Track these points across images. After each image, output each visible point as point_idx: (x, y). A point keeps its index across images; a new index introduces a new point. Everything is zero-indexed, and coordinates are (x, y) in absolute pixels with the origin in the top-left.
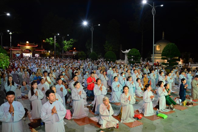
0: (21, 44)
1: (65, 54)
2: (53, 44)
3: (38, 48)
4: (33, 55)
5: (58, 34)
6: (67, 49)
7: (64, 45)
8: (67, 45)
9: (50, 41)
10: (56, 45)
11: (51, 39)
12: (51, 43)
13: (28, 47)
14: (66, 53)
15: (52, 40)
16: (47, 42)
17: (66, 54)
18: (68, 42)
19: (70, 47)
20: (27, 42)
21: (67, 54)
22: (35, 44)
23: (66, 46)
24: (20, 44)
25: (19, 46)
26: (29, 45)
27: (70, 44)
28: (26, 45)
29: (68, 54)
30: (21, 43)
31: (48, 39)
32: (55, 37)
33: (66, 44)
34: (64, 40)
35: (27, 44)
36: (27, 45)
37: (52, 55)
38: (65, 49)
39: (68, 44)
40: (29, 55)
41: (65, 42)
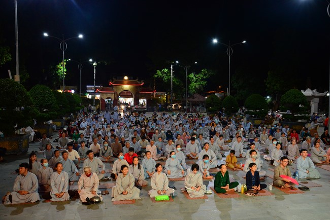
0: (114, 82)
1: (191, 99)
2: (169, 80)
3: (144, 88)
4: (136, 102)
5: (177, 62)
6: (196, 89)
7: (189, 82)
9: (164, 75)
10: (173, 82)
11: (166, 70)
12: (166, 78)
13: (126, 87)
14: (193, 98)
15: (167, 73)
16: (158, 77)
17: (193, 100)
18: (197, 76)
19: (203, 85)
20: (126, 78)
21: (196, 100)
22: (139, 80)
23: (193, 84)
24: (113, 80)
25: (111, 86)
26: (128, 84)
27: (203, 79)
28: (123, 84)
29: (198, 98)
30: (115, 79)
31: (161, 70)
32: (172, 68)
33: (195, 80)
34: (189, 73)
35: (126, 80)
36: (125, 82)
37: (170, 100)
38: (192, 90)
39: (198, 80)
41: (192, 76)
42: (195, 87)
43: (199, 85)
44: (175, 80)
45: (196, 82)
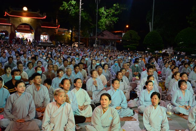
0: (10, 12)
1: (100, 37)
2: (77, 14)
3: (47, 22)
4: (37, 37)
6: (106, 25)
7: (100, 18)
8: (106, 18)
9: (72, 8)
10: (82, 17)
11: (73, 2)
12: (73, 11)
13: (26, 19)
14: (103, 35)
15: (74, 6)
16: (64, 9)
17: (103, 38)
18: (108, 11)
19: (113, 21)
20: (25, 9)
21: (105, 37)
22: (40, 13)
23: (103, 20)
25: (7, 17)
26: (28, 16)
27: (114, 15)
28: (22, 15)
29: (108, 36)
30: (12, 10)
31: (67, 2)
33: (105, 16)
34: (100, 7)
35: (25, 12)
36: (24, 14)
37: (75, 38)
38: (102, 26)
39: (108, 15)
40: (29, 37)
41: (102, 10)
42: (105, 23)
43: (110, 21)
44: (83, 14)
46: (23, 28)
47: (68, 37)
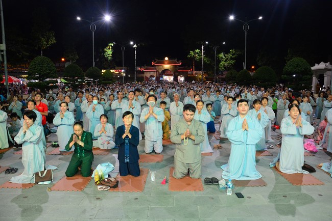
2: (200, 59)
3: (184, 66)
4: (176, 79)
5: (207, 43)
6: (225, 67)
7: (220, 61)
9: (197, 55)
10: (204, 61)
11: (197, 51)
13: (167, 66)
15: (199, 54)
16: (191, 57)
17: (222, 77)
18: (226, 55)
19: (231, 63)
20: (166, 59)
22: (177, 61)
23: (222, 63)
24: (155, 61)
25: (154, 66)
26: (168, 64)
27: (232, 59)
28: (164, 63)
30: (157, 60)
31: (193, 51)
32: (203, 48)
34: (219, 53)
35: (166, 61)
36: (166, 62)
38: (221, 68)
39: (227, 59)
41: (222, 55)
42: (224, 65)
43: (229, 63)
44: (205, 59)
45: (226, 61)
46: (169, 73)
47: (200, 78)
